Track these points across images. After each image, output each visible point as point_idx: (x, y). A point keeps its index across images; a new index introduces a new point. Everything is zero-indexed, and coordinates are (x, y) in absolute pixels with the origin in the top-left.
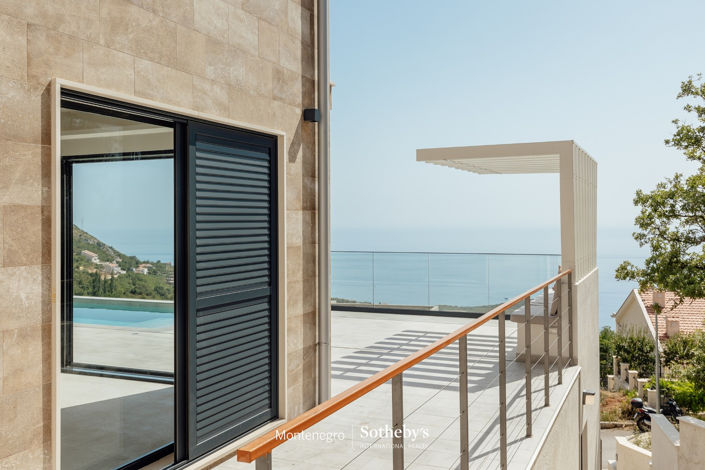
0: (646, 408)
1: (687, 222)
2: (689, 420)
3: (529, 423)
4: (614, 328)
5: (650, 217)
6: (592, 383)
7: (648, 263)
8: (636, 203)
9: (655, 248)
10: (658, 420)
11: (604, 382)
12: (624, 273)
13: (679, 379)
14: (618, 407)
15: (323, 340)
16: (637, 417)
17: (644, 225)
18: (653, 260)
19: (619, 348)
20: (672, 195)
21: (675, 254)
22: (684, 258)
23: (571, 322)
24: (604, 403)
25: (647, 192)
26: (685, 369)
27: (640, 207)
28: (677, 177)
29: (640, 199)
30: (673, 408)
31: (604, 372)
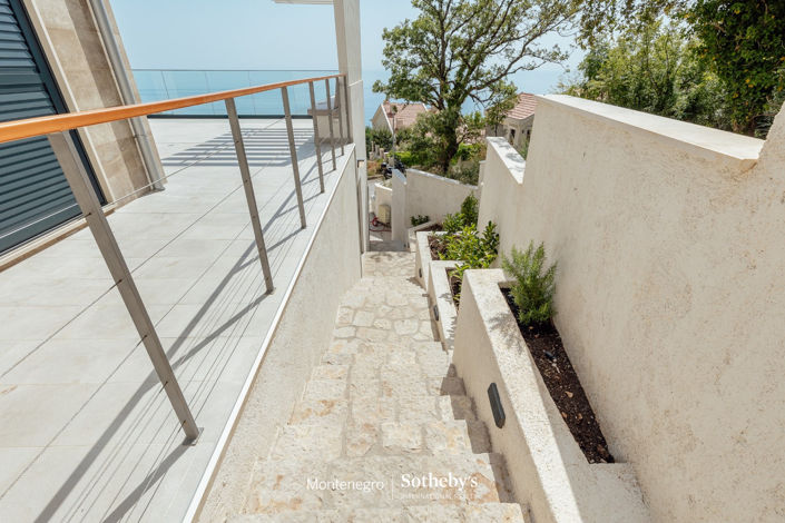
0: (388, 167)
1: (412, 52)
2: (411, 170)
3: (322, 184)
4: (371, 126)
5: (391, 49)
6: (362, 154)
7: (390, 81)
8: (384, 37)
9: (394, 72)
10: (396, 172)
11: (368, 157)
12: (377, 88)
13: (403, 150)
14: (374, 168)
15: (139, 132)
16: (385, 172)
17: (388, 55)
18: (393, 79)
19: (374, 137)
20: (404, 33)
21: (404, 75)
22: (409, 78)
23: (347, 113)
24: (369, 167)
25: (390, 30)
26: (405, 145)
27: (386, 42)
28: (406, 22)
29: (386, 36)
30: (402, 165)
31: (368, 150)
